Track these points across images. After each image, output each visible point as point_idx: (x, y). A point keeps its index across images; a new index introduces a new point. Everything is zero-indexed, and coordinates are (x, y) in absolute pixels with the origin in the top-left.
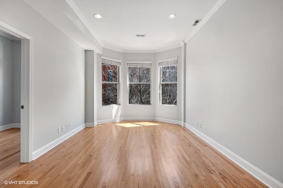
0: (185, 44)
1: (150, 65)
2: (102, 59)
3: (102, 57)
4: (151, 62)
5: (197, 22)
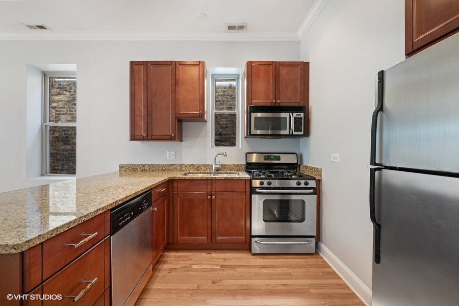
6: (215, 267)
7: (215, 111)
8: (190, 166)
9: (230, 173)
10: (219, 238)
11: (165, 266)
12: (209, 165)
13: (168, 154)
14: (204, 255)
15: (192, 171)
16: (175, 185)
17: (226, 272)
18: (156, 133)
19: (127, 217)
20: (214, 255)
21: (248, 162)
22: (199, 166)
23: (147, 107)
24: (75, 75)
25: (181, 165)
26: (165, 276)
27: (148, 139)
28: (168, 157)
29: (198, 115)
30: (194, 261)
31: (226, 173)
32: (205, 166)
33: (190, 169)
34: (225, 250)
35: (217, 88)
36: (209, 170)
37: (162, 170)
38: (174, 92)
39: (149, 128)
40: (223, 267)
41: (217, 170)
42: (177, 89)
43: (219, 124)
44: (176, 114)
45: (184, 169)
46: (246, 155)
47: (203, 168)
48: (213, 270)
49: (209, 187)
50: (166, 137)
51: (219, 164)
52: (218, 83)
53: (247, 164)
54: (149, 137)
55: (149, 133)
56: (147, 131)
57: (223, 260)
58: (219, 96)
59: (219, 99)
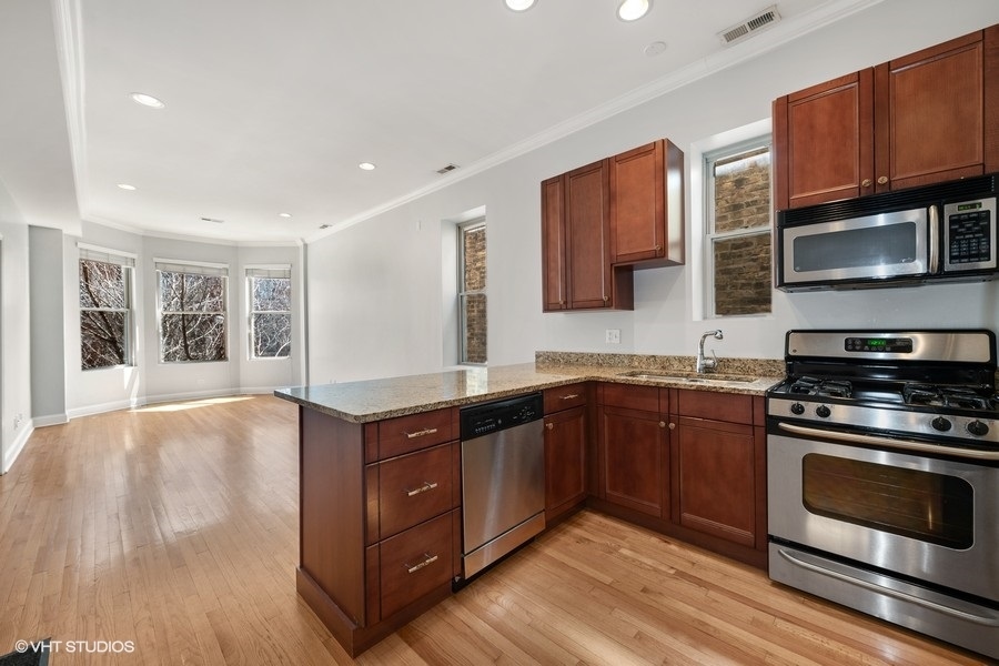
0: (306, 246)
1: (223, 272)
2: (81, 249)
3: (80, 245)
4: (227, 266)
5: (450, 168)
6: (663, 568)
7: (713, 234)
8: (648, 358)
9: (739, 380)
10: (686, 515)
11: (577, 531)
12: (689, 359)
13: (608, 335)
14: (654, 540)
15: (653, 369)
16: (600, 391)
17: (685, 587)
18: (580, 296)
19: (490, 423)
20: (674, 547)
21: (791, 353)
22: (668, 359)
23: (565, 254)
24: (484, 220)
25: (631, 357)
26: (568, 545)
27: (567, 309)
28: (607, 340)
29: (653, 254)
30: (628, 542)
31: (726, 379)
32: (680, 360)
33: (649, 365)
34: (705, 548)
35: (721, 179)
36: (689, 369)
37: (598, 363)
38: (608, 216)
39: (569, 290)
40: (681, 575)
41: (708, 370)
42: (613, 210)
43: (754, 260)
44: (611, 257)
45: (637, 364)
46: (788, 334)
47: (676, 365)
48: (655, 570)
49: (664, 403)
50: (595, 303)
51: (711, 355)
52: (719, 169)
53: (788, 358)
54: (569, 306)
55: (569, 299)
56: (566, 294)
57: (690, 565)
58: (756, 190)
59: (755, 198)
